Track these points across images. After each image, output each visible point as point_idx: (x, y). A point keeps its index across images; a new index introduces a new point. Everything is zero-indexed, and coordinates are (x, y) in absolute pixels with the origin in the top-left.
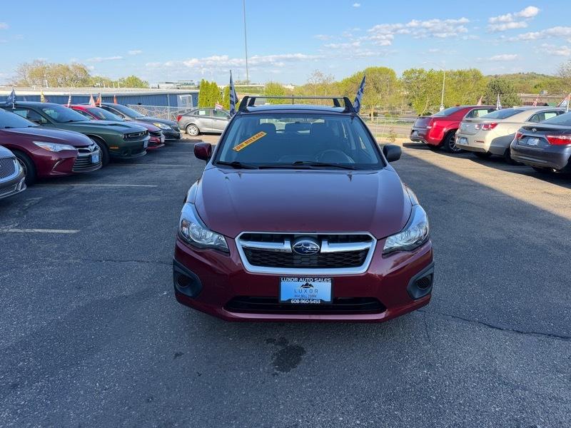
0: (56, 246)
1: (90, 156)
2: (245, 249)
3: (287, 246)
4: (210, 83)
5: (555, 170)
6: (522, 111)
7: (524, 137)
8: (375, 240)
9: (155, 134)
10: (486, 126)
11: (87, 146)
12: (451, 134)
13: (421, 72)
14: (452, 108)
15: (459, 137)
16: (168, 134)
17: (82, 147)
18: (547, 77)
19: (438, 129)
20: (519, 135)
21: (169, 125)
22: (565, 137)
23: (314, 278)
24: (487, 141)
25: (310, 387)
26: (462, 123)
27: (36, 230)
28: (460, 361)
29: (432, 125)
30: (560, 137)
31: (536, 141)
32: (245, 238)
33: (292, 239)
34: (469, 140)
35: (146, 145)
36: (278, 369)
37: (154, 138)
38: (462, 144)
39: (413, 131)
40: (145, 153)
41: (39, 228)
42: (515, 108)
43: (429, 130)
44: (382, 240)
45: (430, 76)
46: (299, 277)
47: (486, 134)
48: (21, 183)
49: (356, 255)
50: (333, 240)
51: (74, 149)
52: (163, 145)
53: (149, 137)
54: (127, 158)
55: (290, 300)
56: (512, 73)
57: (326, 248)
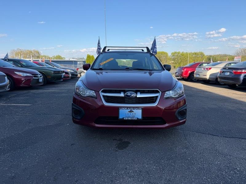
0: (21, 110)
1: (38, 79)
2: (104, 96)
3: (122, 95)
4: (91, 56)
5: (237, 85)
6: (222, 63)
7: (223, 72)
8: (161, 92)
9: (67, 73)
10: (207, 69)
11: (37, 75)
12: (192, 73)
13: (179, 53)
14: (192, 63)
15: (196, 74)
16: (72, 74)
17: (35, 75)
18: (231, 56)
19: (187, 72)
20: (221, 72)
21: (73, 70)
22: (240, 71)
23: (134, 108)
24: (208, 75)
25: (133, 155)
26: (197, 68)
27: (13, 104)
28: (200, 146)
29: (184, 70)
30: (238, 71)
31: (228, 73)
32: (103, 91)
33: (124, 92)
34: (200, 75)
35: (63, 77)
36: (118, 149)
37: (67, 75)
38: (197, 77)
39: (176, 73)
40: (62, 80)
41: (14, 104)
42: (218, 62)
43: (183, 72)
44: (163, 92)
45: (183, 54)
46: (127, 107)
47: (207, 72)
48: (8, 87)
49: (152, 99)
50: (142, 92)
51: (31, 75)
52: (70, 78)
53: (64, 74)
54: (54, 82)
55: (123, 118)
56: (216, 54)
57: (139, 95)
